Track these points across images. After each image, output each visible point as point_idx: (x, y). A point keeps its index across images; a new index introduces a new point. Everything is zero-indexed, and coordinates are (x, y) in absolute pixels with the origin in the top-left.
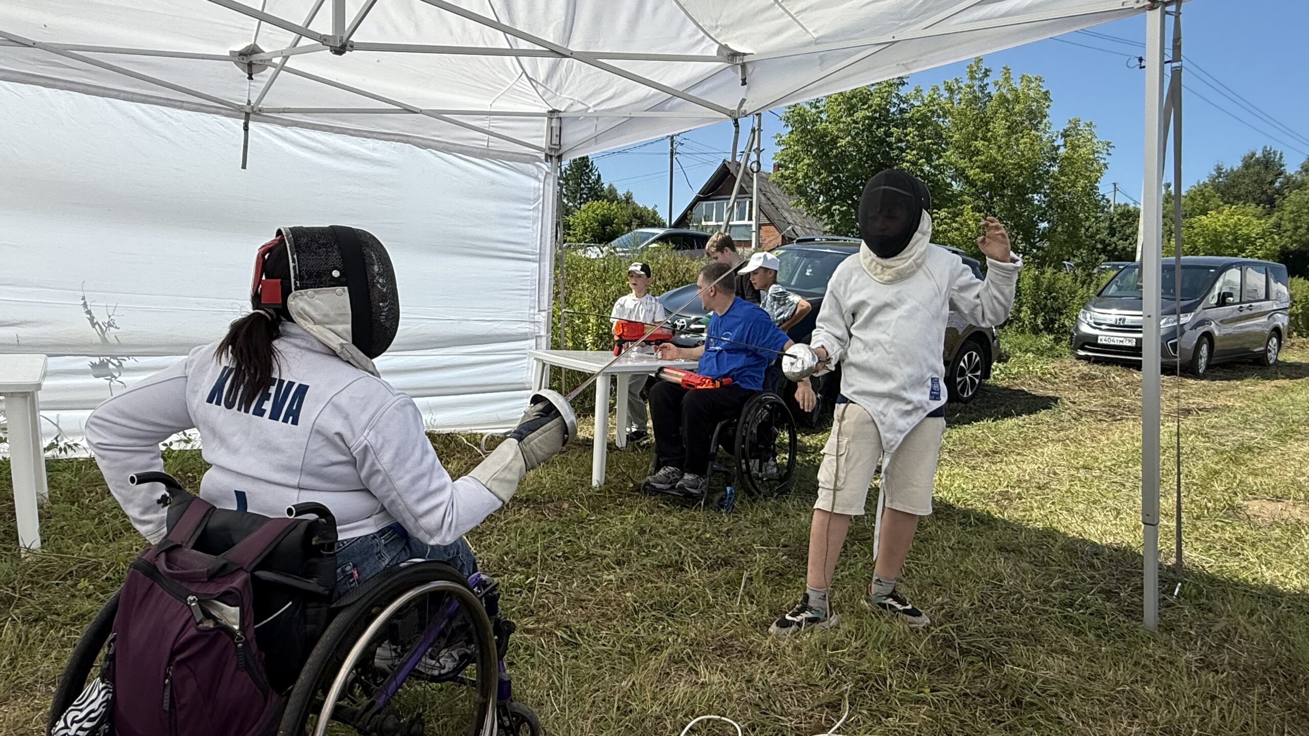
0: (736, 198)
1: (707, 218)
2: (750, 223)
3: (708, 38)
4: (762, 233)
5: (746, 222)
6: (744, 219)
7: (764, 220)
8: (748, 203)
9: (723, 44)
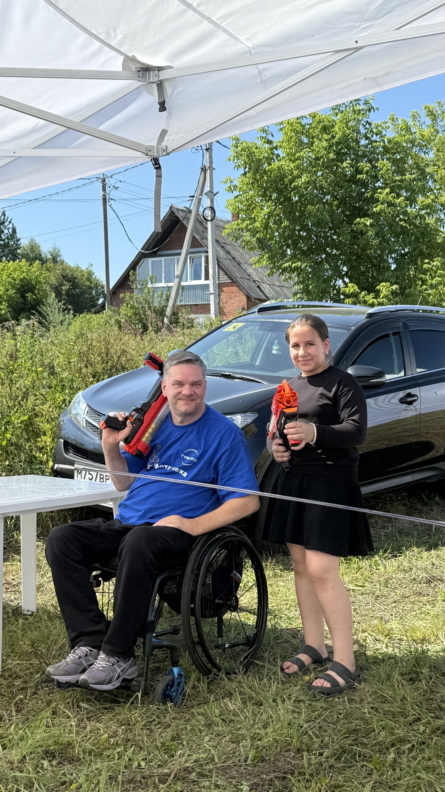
0: (188, 253)
1: (155, 279)
2: (207, 282)
3: (107, 49)
4: (224, 296)
5: (202, 282)
6: (200, 278)
7: (224, 279)
8: (203, 259)
9: (130, 55)
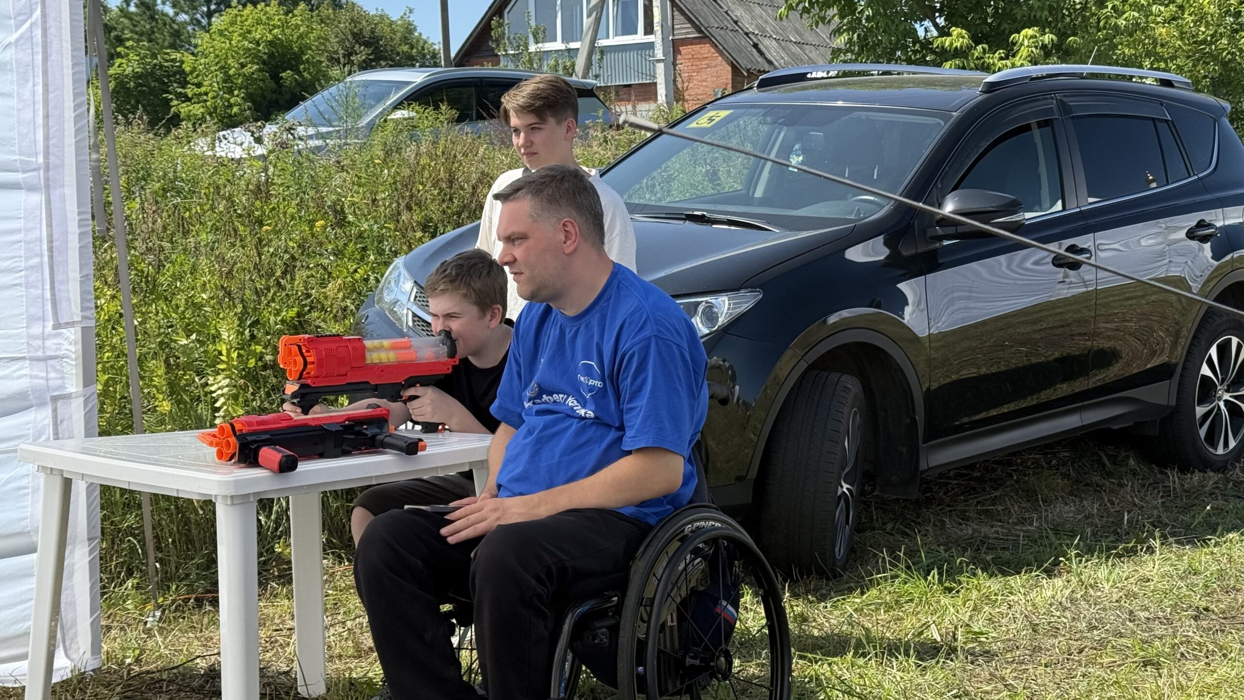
1: (543, 34)
2: (650, 38)
4: (683, 65)
5: (640, 37)
6: (634, 31)
7: (684, 30)
